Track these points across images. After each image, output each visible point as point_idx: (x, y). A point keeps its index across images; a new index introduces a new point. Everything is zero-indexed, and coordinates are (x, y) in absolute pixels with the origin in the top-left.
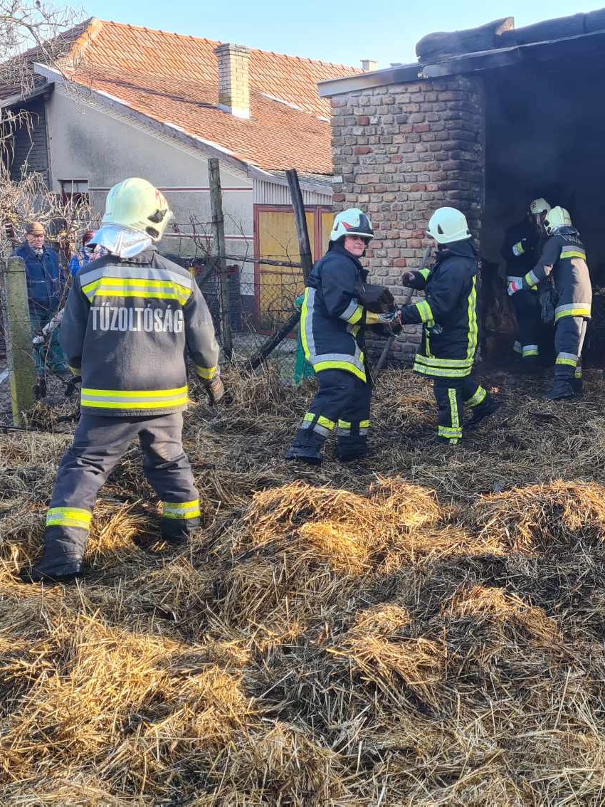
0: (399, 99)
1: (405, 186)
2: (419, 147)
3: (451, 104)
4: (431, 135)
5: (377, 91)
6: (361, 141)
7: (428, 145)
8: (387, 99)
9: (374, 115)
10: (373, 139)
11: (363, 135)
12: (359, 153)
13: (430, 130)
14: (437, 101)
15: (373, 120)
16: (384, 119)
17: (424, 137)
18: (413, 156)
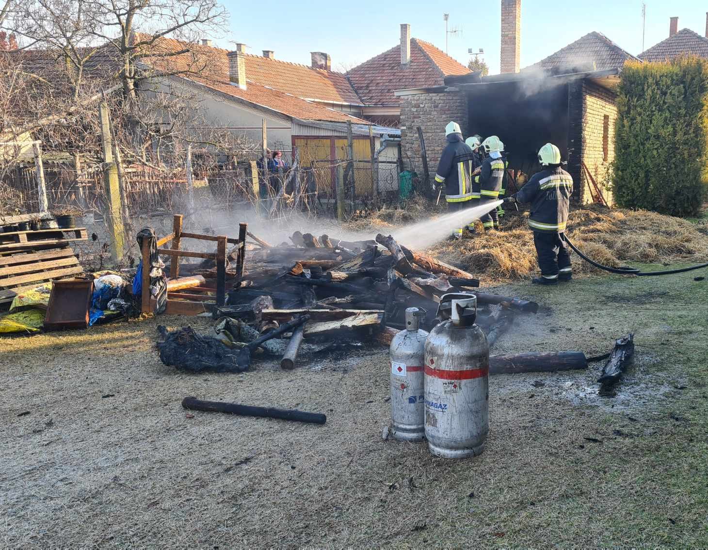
0: (434, 98)
1: (438, 131)
2: (444, 116)
3: (458, 101)
4: (449, 112)
5: (423, 95)
6: (416, 113)
7: (449, 115)
8: (428, 98)
9: (422, 104)
10: (421, 113)
11: (417, 111)
12: (414, 118)
13: (449, 110)
14: (452, 99)
15: (421, 106)
16: (427, 106)
17: (447, 112)
18: (441, 120)
